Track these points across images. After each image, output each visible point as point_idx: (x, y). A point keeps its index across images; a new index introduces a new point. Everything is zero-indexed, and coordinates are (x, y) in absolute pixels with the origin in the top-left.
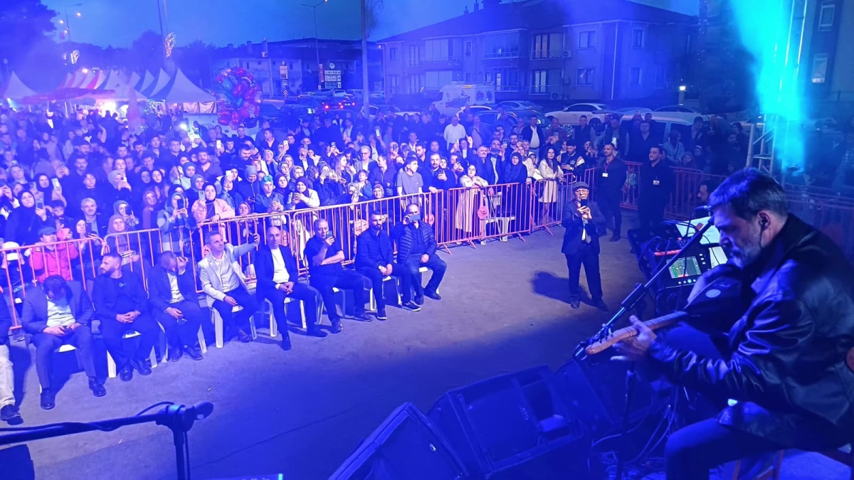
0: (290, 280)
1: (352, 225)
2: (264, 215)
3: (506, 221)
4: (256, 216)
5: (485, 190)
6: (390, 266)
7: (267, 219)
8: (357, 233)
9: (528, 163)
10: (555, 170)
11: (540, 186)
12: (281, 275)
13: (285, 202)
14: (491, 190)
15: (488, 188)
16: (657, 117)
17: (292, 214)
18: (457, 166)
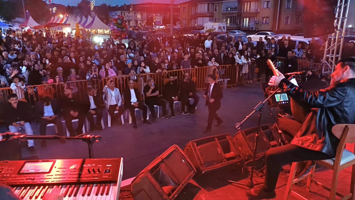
0: (137, 101)
1: (163, 81)
2: (127, 76)
3: (226, 80)
4: (124, 76)
5: (218, 68)
6: (177, 97)
7: (129, 77)
8: (165, 84)
9: (237, 57)
10: (247, 60)
11: (241, 66)
12: (134, 99)
13: (136, 71)
14: (220, 68)
15: (219, 67)
16: (293, 38)
17: (139, 75)
18: (207, 58)
